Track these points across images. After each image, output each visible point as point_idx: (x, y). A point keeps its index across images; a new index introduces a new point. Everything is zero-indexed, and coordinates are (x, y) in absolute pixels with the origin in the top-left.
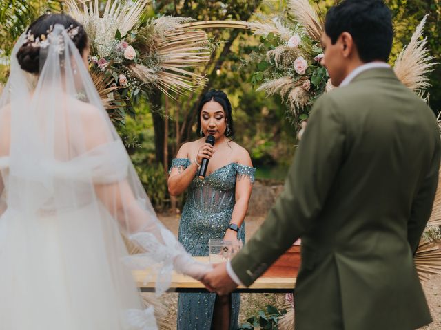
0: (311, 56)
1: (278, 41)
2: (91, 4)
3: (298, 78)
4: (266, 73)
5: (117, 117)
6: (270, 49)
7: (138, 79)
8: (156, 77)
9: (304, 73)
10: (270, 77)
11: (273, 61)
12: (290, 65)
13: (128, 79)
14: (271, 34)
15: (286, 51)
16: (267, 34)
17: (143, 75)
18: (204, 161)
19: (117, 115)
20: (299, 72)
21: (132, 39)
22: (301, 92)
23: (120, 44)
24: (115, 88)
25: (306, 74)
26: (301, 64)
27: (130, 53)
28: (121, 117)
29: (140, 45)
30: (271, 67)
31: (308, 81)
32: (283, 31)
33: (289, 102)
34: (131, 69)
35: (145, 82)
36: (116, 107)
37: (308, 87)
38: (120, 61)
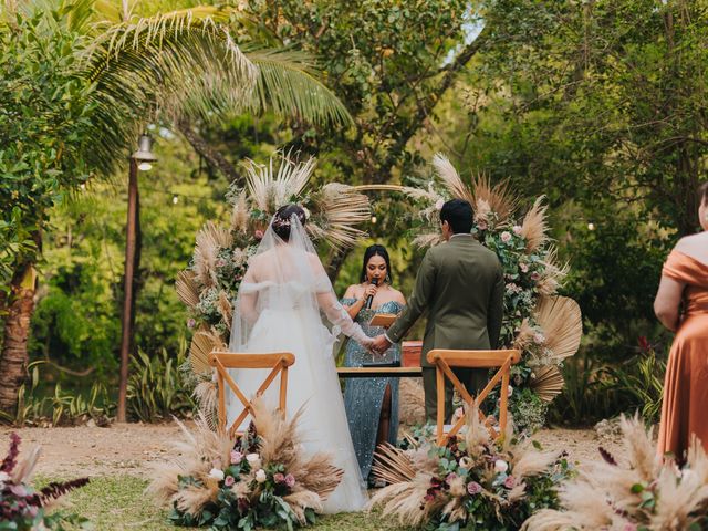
1: (426, 203)
2: (266, 169)
4: (418, 229)
6: (422, 209)
8: (326, 233)
10: (421, 232)
11: (425, 219)
14: (422, 198)
15: (435, 212)
16: (419, 197)
17: (315, 232)
18: (370, 298)
21: (306, 201)
29: (312, 206)
30: (423, 224)
32: (432, 195)
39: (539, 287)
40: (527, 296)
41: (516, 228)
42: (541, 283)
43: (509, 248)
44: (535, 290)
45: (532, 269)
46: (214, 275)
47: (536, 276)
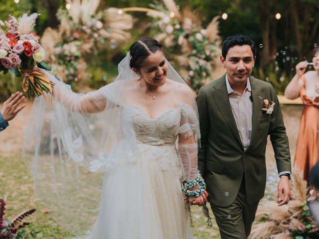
0: (174, 25)
1: (159, 19)
4: (155, 32)
8: (110, 35)
11: (158, 26)
12: (165, 29)
15: (163, 24)
19: (93, 51)
20: (169, 32)
22: (170, 40)
23: (94, 20)
25: (172, 33)
26: (170, 29)
27: (99, 25)
29: (103, 21)
32: (162, 14)
34: (99, 32)
35: (105, 37)
36: (93, 48)
38: (95, 29)
39: (214, 61)
40: (208, 66)
41: (203, 31)
43: (200, 42)
44: (212, 62)
45: (211, 52)
46: (53, 58)
47: (213, 55)
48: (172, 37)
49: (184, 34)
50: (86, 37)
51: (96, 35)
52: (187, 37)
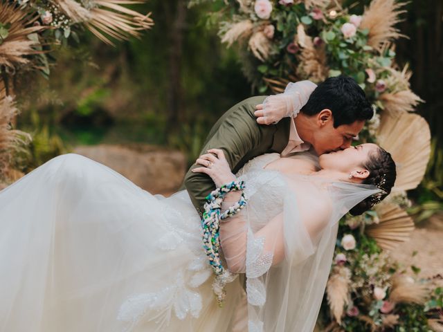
3: (261, 23)
4: (219, 14)
5: (37, 65)
7: (67, 17)
8: (92, 16)
9: (268, 18)
13: (54, 16)
17: (75, 13)
19: (38, 62)
20: (262, 16)
22: (263, 39)
24: (39, 28)
25: (270, 19)
26: (266, 7)
28: (44, 65)
30: (226, 7)
31: (272, 28)
33: (251, 51)
34: (58, 4)
35: (77, 20)
36: (37, 53)
37: (271, 34)
39: (385, 101)
42: (389, 96)
43: (350, 46)
44: (380, 105)
45: (379, 77)
47: (383, 86)
48: (270, 29)
49: (307, 20)
50: (16, 17)
51: (47, 16)
52: (313, 31)
